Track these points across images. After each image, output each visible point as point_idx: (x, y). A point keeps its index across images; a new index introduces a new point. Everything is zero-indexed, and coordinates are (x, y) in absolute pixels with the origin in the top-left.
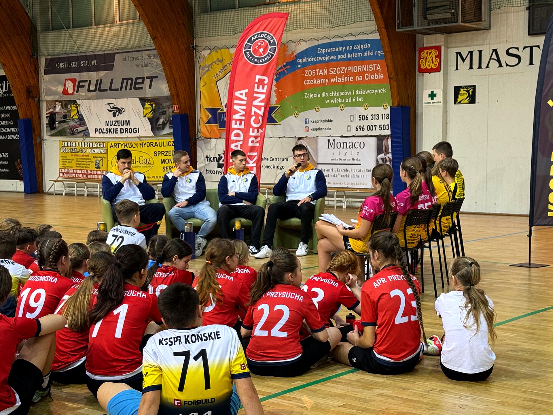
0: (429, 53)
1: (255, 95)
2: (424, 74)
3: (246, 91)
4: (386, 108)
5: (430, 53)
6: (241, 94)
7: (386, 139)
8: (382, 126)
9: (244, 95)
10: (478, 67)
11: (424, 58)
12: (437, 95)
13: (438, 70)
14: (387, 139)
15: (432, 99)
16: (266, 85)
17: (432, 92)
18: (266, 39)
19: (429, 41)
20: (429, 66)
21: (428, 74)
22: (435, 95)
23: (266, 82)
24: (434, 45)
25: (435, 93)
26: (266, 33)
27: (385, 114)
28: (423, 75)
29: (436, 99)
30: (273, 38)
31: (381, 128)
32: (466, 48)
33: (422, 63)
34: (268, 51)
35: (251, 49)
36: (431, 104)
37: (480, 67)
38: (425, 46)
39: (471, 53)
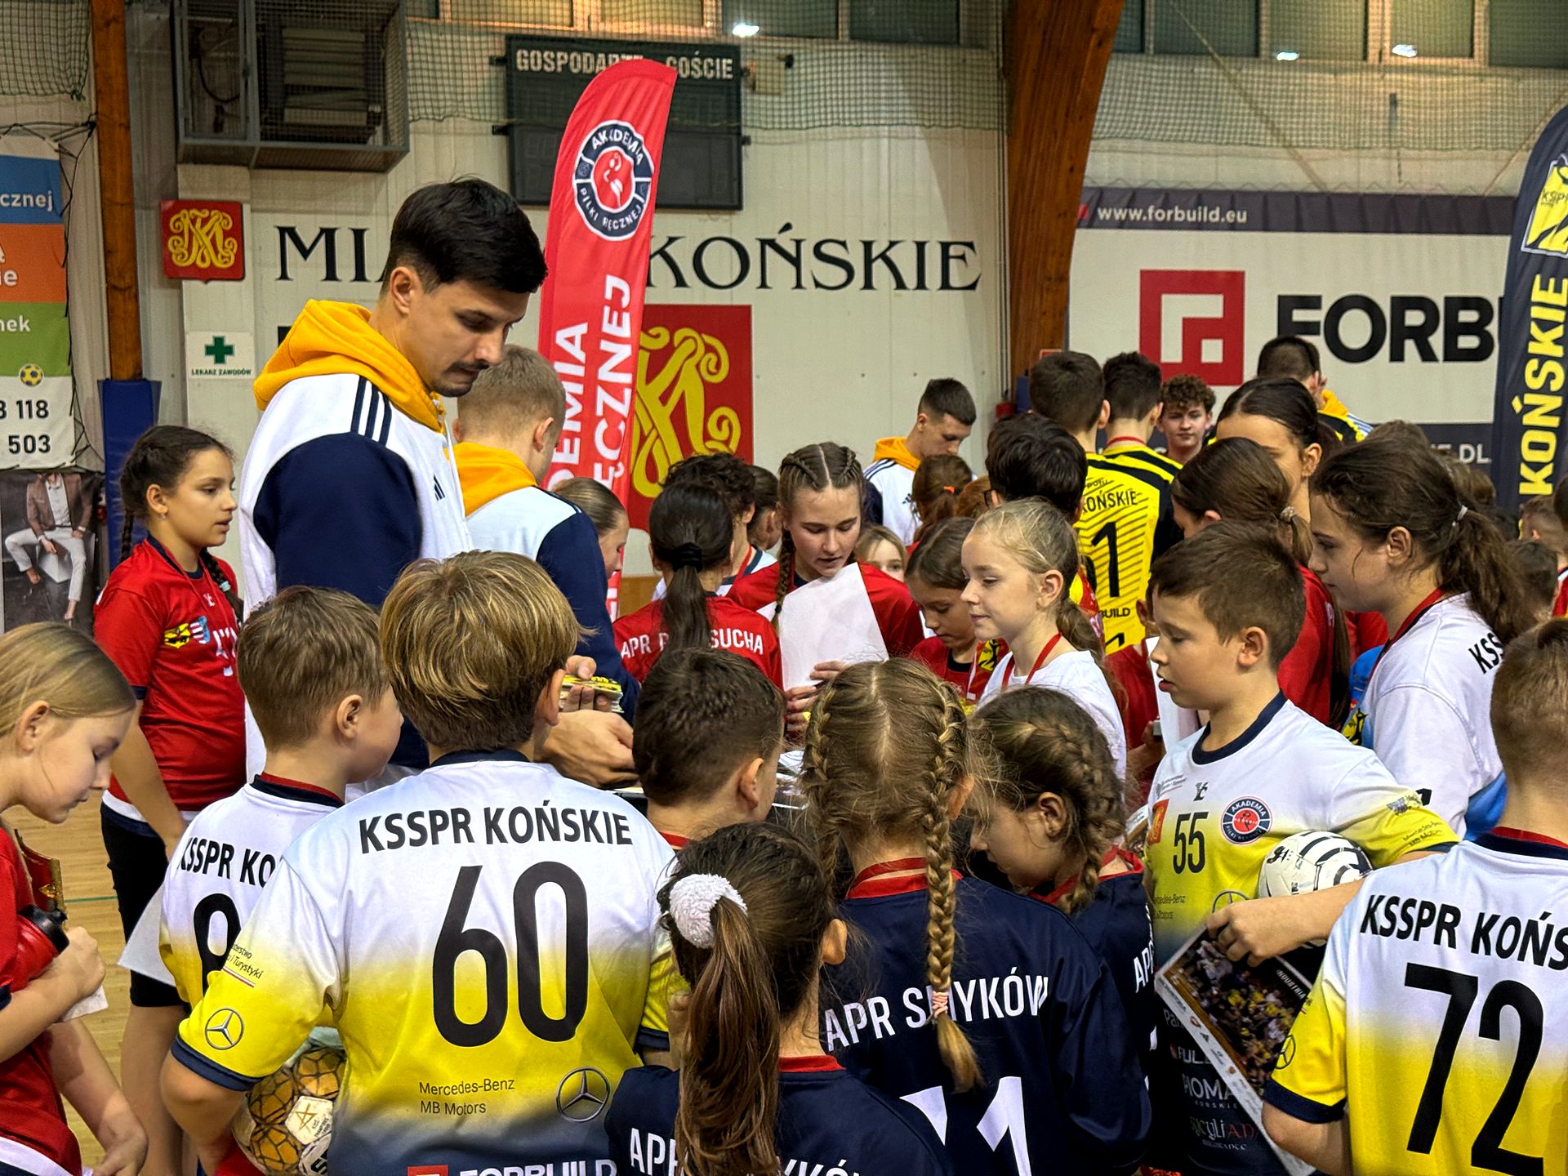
0: (199, 221)
1: (605, 345)
2: (184, 283)
3: (581, 329)
4: (34, 380)
5: (205, 221)
6: (571, 340)
7: (38, 482)
8: (21, 441)
9: (578, 341)
10: (352, 274)
11: (181, 234)
12: (236, 350)
13: (236, 273)
14: (43, 482)
15: (220, 360)
16: (626, 310)
17: (219, 341)
18: (625, 148)
19: (195, 182)
20: (203, 259)
21: (198, 284)
22: (229, 350)
23: (625, 301)
24: (213, 196)
25: (227, 342)
26: (627, 129)
27: (29, 403)
28: (180, 287)
29: (231, 362)
30: (641, 151)
31: (14, 447)
32: (312, 217)
33: (176, 246)
34: (633, 195)
35: (591, 180)
36: (217, 376)
37: (360, 276)
38: (182, 195)
39: (329, 234)
